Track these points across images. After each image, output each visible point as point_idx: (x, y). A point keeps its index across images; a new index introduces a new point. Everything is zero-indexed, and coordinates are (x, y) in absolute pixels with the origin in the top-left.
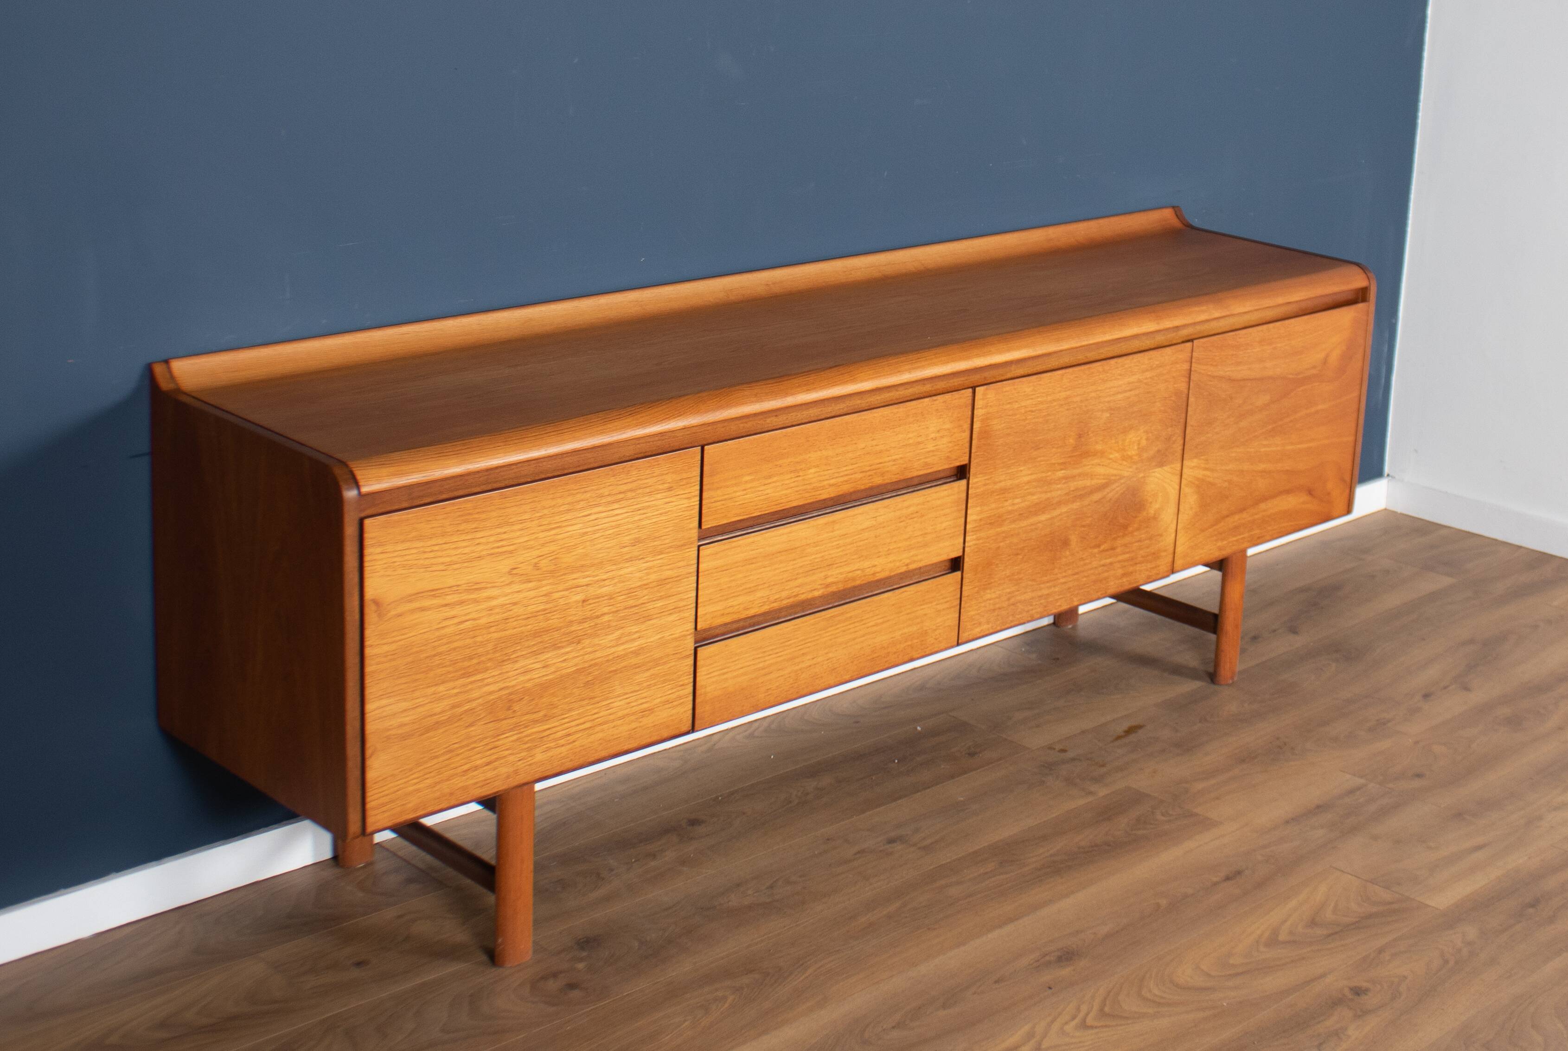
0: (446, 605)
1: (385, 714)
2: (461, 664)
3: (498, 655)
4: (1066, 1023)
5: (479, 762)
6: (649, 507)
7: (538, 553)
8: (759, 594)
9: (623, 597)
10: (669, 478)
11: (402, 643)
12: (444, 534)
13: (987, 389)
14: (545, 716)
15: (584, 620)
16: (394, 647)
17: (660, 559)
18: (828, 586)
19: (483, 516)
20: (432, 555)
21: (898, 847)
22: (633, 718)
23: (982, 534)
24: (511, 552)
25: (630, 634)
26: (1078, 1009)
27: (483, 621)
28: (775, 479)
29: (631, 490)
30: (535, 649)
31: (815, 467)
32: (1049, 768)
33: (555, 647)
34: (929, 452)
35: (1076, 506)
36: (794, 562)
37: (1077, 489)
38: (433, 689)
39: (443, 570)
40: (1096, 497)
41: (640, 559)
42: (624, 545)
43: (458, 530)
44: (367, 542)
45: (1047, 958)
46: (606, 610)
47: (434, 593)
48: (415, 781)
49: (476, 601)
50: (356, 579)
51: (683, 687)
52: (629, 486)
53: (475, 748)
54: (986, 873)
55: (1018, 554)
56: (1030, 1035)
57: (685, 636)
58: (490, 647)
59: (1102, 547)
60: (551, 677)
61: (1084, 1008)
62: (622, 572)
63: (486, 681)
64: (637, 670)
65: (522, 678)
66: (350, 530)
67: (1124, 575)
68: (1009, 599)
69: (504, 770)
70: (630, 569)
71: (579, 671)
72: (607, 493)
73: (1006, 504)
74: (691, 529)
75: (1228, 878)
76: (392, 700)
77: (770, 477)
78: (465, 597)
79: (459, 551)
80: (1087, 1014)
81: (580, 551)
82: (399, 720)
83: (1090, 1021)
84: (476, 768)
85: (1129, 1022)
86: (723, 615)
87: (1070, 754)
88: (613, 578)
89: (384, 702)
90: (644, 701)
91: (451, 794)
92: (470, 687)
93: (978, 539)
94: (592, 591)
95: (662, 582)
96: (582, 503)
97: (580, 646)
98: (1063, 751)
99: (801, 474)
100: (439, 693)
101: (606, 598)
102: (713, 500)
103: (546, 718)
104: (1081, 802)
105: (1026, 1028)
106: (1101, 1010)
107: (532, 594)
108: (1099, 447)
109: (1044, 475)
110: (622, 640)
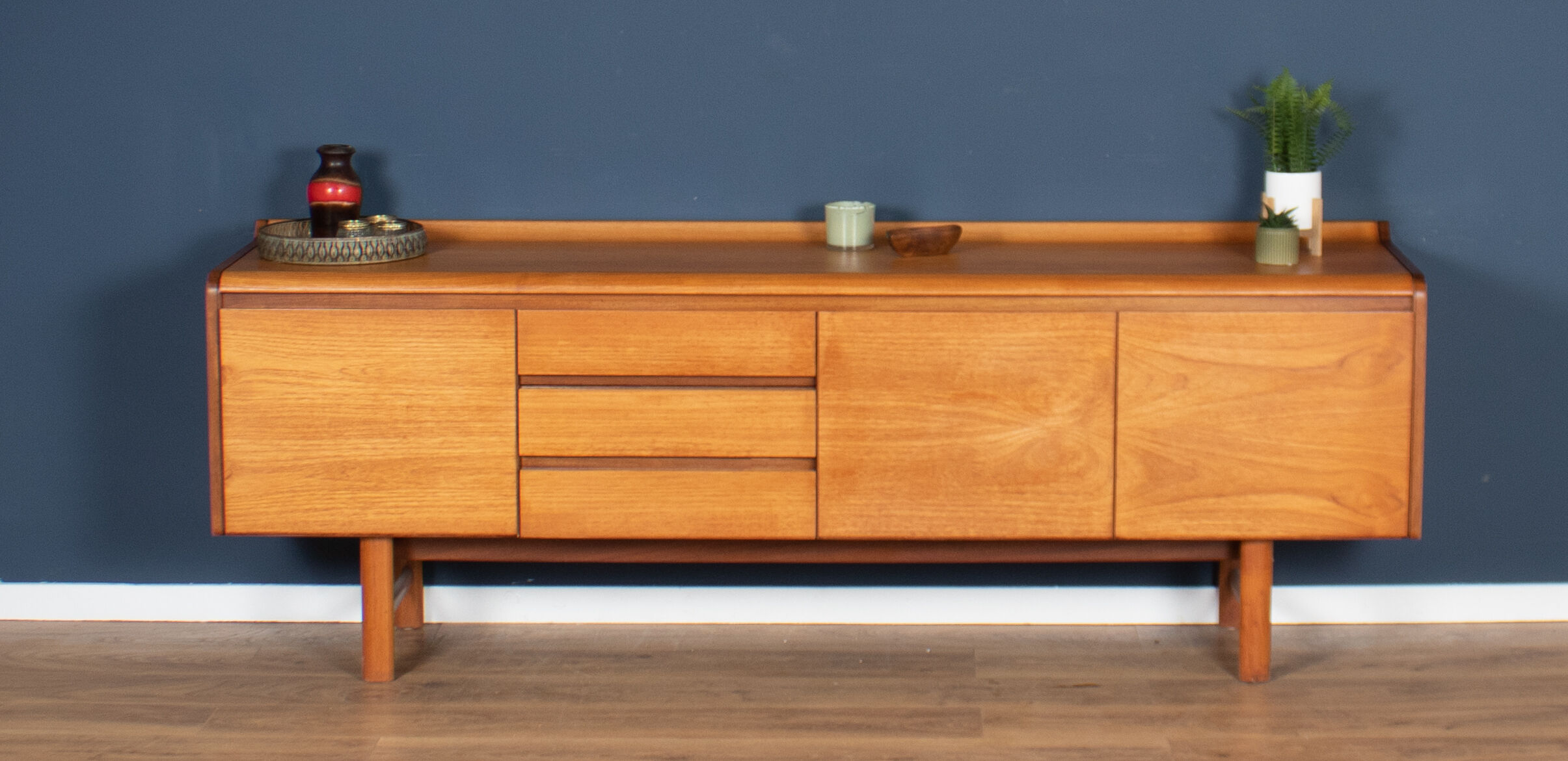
0: (287, 383)
1: (238, 450)
2: (302, 429)
3: (332, 430)
5: (318, 506)
6: (466, 347)
7: (364, 361)
8: (581, 440)
9: (445, 412)
10: (485, 328)
11: (252, 402)
12: (284, 332)
13: (832, 315)
14: (376, 486)
15: (409, 422)
16: (245, 403)
17: (479, 390)
19: (316, 325)
20: (274, 344)
22: (458, 509)
23: (839, 444)
24: (341, 356)
25: (453, 442)
27: (320, 401)
28: (592, 349)
29: (449, 331)
30: (364, 433)
31: (635, 347)
33: (383, 435)
34: (765, 358)
35: (961, 441)
36: (617, 422)
38: (279, 442)
39: (284, 358)
41: (459, 386)
42: (445, 372)
43: (296, 332)
44: (222, 325)
46: (429, 418)
47: (277, 372)
48: (264, 505)
49: (312, 385)
50: (215, 349)
51: (507, 497)
52: (446, 328)
53: (315, 495)
55: (888, 471)
57: (507, 456)
58: (325, 422)
59: (1005, 488)
60: (379, 458)
62: (441, 392)
63: (322, 447)
64: (461, 473)
65: (353, 452)
66: (210, 314)
67: (1039, 522)
68: (880, 510)
69: (339, 518)
70: (450, 392)
71: (406, 460)
72: (425, 329)
73: (866, 422)
74: (507, 372)
76: (244, 441)
77: (586, 346)
78: (304, 380)
79: (297, 346)
81: (403, 368)
82: (252, 458)
84: (316, 510)
86: (545, 448)
88: (434, 395)
89: (238, 441)
90: (468, 498)
91: (295, 523)
92: (309, 448)
93: (834, 447)
94: (416, 401)
95: (481, 409)
96: (403, 332)
97: (405, 441)
99: (620, 349)
100: (285, 446)
101: (429, 409)
102: (529, 354)
103: (376, 489)
107: (361, 391)
109: (914, 404)
110: (445, 445)
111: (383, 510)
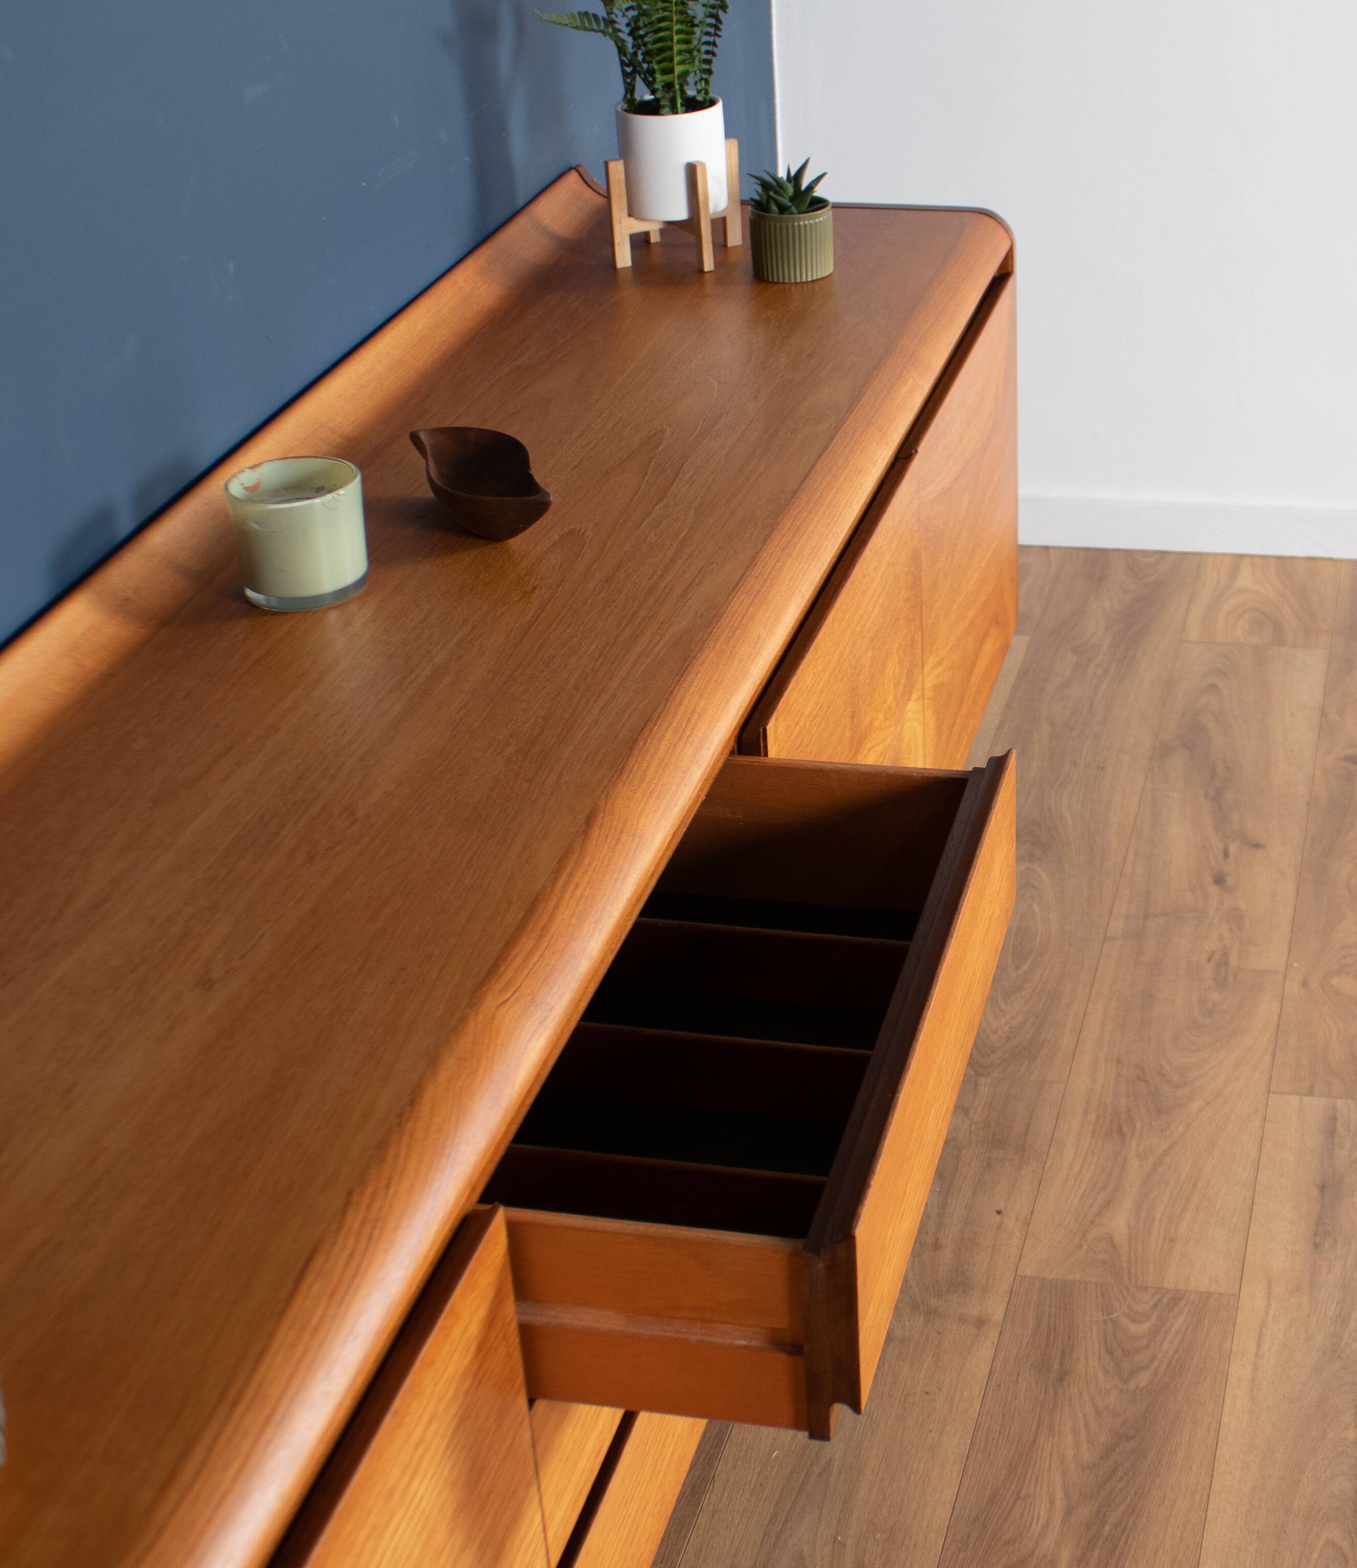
86: (575, 1501)
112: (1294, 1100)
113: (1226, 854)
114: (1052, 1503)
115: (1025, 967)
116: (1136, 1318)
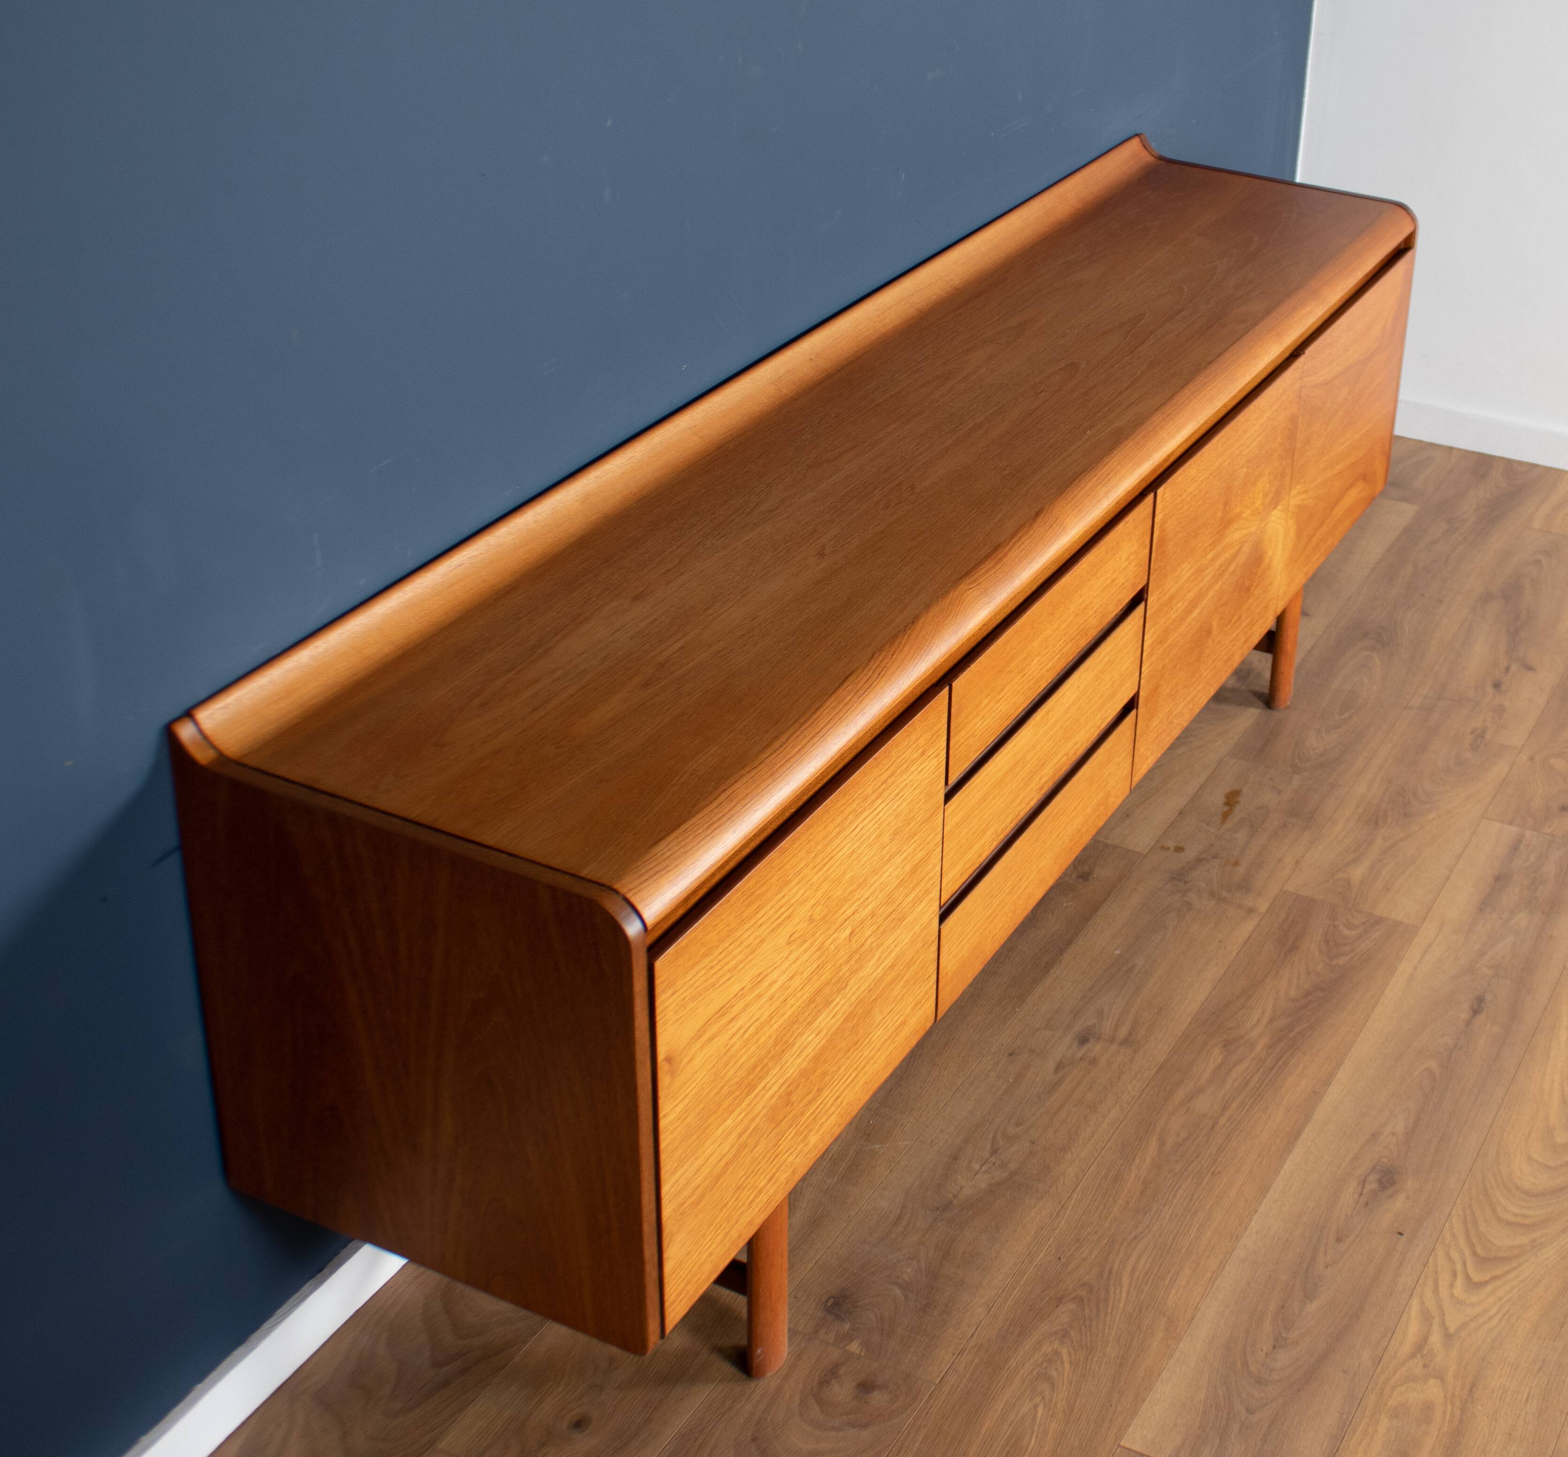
0: (733, 1019)
1: (679, 1188)
2: (747, 1081)
3: (777, 1048)
4: (1452, 1286)
5: (763, 1183)
6: (904, 786)
7: (812, 901)
8: (989, 833)
9: (882, 908)
10: (922, 740)
11: (693, 1092)
12: (729, 934)
13: (1165, 488)
14: (818, 1090)
15: (850, 957)
16: (687, 1101)
17: (914, 843)
18: (1041, 788)
19: (764, 889)
20: (719, 966)
21: (1095, 1048)
22: (888, 1042)
23: (1154, 658)
24: (788, 917)
25: (888, 947)
26: (1450, 1259)
27: (765, 1016)
28: (1006, 689)
29: (891, 775)
30: (810, 1017)
31: (1037, 656)
32: (1179, 877)
33: (826, 1005)
34: (1120, 586)
35: (1217, 587)
36: (1018, 777)
37: (1221, 566)
38: (722, 1128)
39: (729, 979)
40: (1231, 568)
41: (897, 855)
42: (885, 844)
43: (743, 921)
44: (658, 990)
45: (1369, 1187)
46: (868, 932)
47: (721, 1012)
48: (708, 1245)
49: (760, 995)
50: (647, 1042)
51: (929, 979)
52: (889, 772)
53: (758, 1171)
54: (1219, 1067)
55: (1176, 665)
56: (1426, 1317)
57: (932, 919)
58: (771, 1042)
59: (1233, 621)
60: (822, 1044)
61: (1455, 1255)
62: (882, 880)
63: (767, 1087)
64: (892, 986)
65: (799, 1060)
67: (1245, 643)
69: (783, 1178)
70: (890, 869)
71: (846, 1020)
72: (871, 792)
73: (1172, 613)
74: (939, 791)
75: (1476, 1012)
76: (685, 1166)
77: (1003, 690)
78: (750, 997)
79: (742, 946)
80: (1464, 1264)
81: (848, 876)
82: (693, 1185)
83: (1476, 1277)
85: (1514, 1264)
86: (961, 874)
87: (1190, 854)
88: (876, 890)
89: (679, 1173)
90: (897, 1017)
91: (740, 1236)
92: (753, 1103)
93: (1150, 665)
94: (858, 917)
95: (916, 868)
96: (850, 817)
97: (848, 988)
98: (1179, 849)
99: (1027, 670)
100: (729, 1127)
101: (870, 918)
102: (958, 745)
103: (820, 1090)
104: (1248, 927)
105: (1415, 1304)
106: (1475, 1254)
107: (808, 954)
108: (1237, 510)
109: (1199, 564)
110: (883, 957)
111: (824, 1119)
112: (1498, 825)
113: (1507, 670)
114: (1263, 1013)
115: (1347, 715)
116: (1349, 926)
